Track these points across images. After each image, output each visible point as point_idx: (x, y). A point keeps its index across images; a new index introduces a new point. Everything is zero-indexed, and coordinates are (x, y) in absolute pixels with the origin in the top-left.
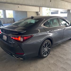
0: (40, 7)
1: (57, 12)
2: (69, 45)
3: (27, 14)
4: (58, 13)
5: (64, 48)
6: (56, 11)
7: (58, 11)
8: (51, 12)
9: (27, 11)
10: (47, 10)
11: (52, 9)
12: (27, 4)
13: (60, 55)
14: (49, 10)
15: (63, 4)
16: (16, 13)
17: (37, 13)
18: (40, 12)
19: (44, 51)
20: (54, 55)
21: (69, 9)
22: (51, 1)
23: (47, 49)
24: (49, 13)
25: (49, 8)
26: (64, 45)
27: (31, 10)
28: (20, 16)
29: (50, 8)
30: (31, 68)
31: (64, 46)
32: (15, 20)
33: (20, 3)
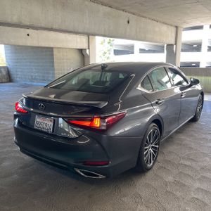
0: (89, 35)
1: (129, 50)
2: (192, 136)
3: (52, 55)
4: (133, 53)
5: (183, 143)
6: (127, 46)
7: (132, 47)
8: (114, 50)
9: (52, 48)
10: (102, 43)
11: (116, 39)
12: (71, 29)
13: (182, 161)
14: (109, 43)
15: (157, 29)
16: (15, 53)
17: (81, 51)
18: (89, 48)
19: (147, 153)
20: (168, 162)
21: (170, 43)
22: (128, 22)
23: (153, 147)
24: (108, 52)
25: (107, 39)
26: (181, 136)
27: (65, 45)
28: (31, 63)
29: (112, 39)
30: (125, 199)
31: (183, 137)
32: (13, 72)
33: (54, 27)
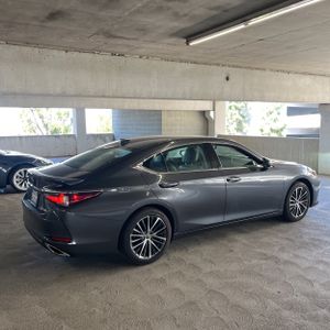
17: (203, 114)
18: (214, 110)
19: (141, 241)
22: (227, 79)
23: (154, 238)
